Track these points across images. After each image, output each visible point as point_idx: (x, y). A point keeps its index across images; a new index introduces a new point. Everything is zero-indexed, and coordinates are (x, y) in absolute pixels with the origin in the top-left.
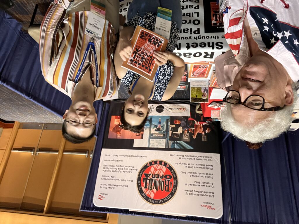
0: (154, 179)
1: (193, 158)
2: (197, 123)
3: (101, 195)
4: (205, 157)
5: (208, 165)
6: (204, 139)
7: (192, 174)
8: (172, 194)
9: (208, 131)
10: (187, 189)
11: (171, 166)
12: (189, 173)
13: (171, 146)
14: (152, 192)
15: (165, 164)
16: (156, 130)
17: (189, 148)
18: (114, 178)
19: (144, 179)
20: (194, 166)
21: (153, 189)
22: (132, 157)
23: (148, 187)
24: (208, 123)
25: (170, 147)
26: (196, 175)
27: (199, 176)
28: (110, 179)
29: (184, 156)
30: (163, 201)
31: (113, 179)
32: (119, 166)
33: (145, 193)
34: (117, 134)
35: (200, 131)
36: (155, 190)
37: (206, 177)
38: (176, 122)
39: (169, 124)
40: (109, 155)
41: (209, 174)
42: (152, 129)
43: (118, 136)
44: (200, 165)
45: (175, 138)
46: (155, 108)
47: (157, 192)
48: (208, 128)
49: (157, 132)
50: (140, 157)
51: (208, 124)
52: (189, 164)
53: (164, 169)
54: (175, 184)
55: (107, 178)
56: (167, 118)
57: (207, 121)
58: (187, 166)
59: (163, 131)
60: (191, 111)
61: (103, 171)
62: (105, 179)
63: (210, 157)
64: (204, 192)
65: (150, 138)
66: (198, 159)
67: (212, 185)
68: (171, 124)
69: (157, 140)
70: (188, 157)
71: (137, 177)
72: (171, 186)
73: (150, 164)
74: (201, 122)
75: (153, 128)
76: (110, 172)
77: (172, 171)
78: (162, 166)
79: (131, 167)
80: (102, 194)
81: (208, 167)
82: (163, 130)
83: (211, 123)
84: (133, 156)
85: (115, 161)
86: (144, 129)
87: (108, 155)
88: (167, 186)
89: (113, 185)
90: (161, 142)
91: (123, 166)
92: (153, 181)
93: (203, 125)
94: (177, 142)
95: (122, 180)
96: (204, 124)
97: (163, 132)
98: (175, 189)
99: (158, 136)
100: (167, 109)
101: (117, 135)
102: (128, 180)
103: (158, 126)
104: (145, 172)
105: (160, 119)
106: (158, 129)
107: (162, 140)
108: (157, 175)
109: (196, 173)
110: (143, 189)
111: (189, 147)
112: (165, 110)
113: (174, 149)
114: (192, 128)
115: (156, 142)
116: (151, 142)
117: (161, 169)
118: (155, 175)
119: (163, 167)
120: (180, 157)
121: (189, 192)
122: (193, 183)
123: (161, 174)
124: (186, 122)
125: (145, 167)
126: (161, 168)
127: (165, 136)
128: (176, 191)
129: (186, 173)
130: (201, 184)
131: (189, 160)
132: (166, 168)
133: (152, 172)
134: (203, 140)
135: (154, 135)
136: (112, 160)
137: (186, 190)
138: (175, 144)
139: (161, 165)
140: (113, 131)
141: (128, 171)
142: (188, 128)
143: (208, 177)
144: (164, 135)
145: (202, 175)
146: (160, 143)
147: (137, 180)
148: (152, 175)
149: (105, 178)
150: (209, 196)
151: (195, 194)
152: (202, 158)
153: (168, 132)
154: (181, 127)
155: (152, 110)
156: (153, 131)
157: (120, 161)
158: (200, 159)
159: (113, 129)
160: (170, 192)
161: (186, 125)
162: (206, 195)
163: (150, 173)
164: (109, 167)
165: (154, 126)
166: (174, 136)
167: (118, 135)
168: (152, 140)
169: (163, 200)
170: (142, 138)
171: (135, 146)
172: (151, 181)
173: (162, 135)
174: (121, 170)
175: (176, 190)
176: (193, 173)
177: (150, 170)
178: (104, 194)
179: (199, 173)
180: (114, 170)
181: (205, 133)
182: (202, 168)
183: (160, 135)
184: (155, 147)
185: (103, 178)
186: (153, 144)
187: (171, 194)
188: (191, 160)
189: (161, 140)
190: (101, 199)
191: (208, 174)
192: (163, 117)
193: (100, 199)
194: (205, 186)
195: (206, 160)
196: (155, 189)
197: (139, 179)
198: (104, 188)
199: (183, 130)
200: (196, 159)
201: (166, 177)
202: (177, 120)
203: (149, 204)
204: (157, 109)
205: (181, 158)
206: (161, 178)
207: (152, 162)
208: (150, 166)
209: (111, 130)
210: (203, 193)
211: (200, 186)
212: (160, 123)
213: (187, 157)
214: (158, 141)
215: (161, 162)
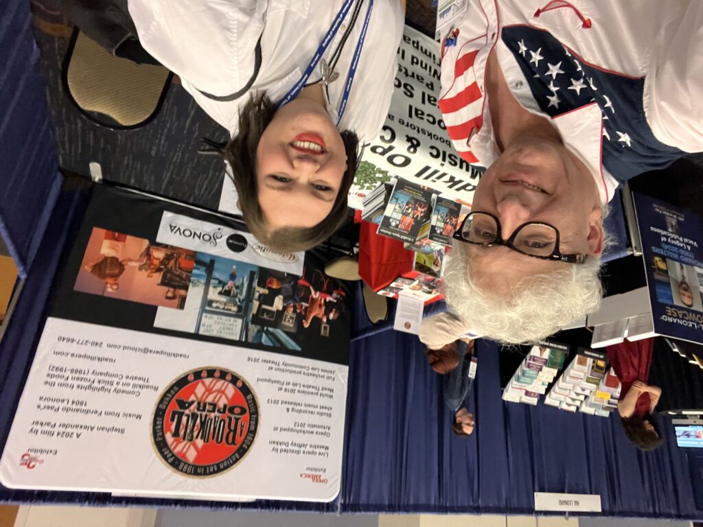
0: (201, 415)
1: (298, 369)
2: (315, 295)
3: (29, 452)
4: (322, 370)
5: (326, 389)
6: (325, 331)
7: (290, 407)
8: (242, 451)
9: (334, 315)
10: (276, 440)
11: (246, 386)
12: (286, 403)
13: (254, 338)
14: (192, 446)
15: (235, 379)
16: (220, 293)
17: (290, 348)
18: (83, 407)
19: (174, 413)
20: (297, 388)
21: (197, 437)
22: (145, 352)
23: (182, 433)
24: (336, 299)
25: (250, 340)
26: (299, 408)
27: (305, 412)
28: (67, 410)
29: (281, 364)
30: (218, 467)
31: (77, 410)
32: (101, 374)
33: (172, 448)
34: (107, 283)
35: (318, 312)
36: (200, 443)
37: (318, 413)
38: (270, 283)
39: (255, 284)
40: (73, 341)
41: (326, 408)
42: (211, 289)
43: (109, 290)
44: (309, 387)
45: (265, 320)
46: (225, 238)
47: (204, 447)
48: (334, 310)
49: (224, 299)
50: (169, 354)
51: (335, 301)
52: (289, 384)
53: (231, 390)
54: (252, 428)
55: (56, 405)
56: (253, 270)
57: (335, 295)
58: (284, 387)
59: (239, 300)
60: (305, 264)
61: (46, 383)
62: (48, 407)
63: (331, 372)
64: (311, 446)
65: (203, 310)
66: (308, 374)
67: (327, 430)
68: (259, 285)
69: (221, 319)
70: (288, 368)
71: (156, 407)
72: (241, 431)
73: (194, 376)
74: (323, 294)
75: (215, 287)
76: (69, 389)
77: (249, 397)
78: (226, 383)
79: (140, 379)
80: (36, 451)
81: (325, 392)
82: (239, 296)
83: (341, 299)
84: (151, 351)
85: (92, 358)
86: (191, 286)
87: (68, 340)
88: (232, 434)
89: (77, 426)
90: (230, 325)
91: (116, 376)
92: (199, 419)
93: (325, 300)
94: (267, 329)
95: (106, 413)
96: (327, 300)
97: (237, 300)
98: (250, 438)
99: (224, 309)
100: (254, 247)
101: (105, 287)
102: (125, 415)
103: (226, 284)
104: (179, 396)
105: (234, 267)
106: (225, 290)
107: (232, 319)
108: (210, 404)
109: (299, 404)
110: (169, 438)
111: (292, 344)
112: (248, 249)
113: (259, 346)
114: (305, 305)
115: (219, 323)
116: (204, 320)
117: (221, 392)
118: (205, 405)
119: (227, 386)
120: (271, 365)
121: (279, 447)
122: (291, 426)
123: (221, 405)
124: (293, 288)
125: (182, 382)
126: (223, 388)
127: (242, 312)
128: (252, 445)
129: (280, 402)
130: (307, 428)
131: (289, 373)
132: (234, 389)
133: (199, 396)
134: (322, 333)
135: (214, 305)
136: (80, 356)
137: (274, 443)
138: (264, 335)
139: (222, 381)
140: (93, 271)
141: (130, 388)
142: (297, 302)
143: (322, 414)
144: (240, 308)
145: (311, 409)
146: (228, 326)
147: (153, 416)
148: (195, 404)
149: (50, 404)
150: (320, 454)
151: (293, 451)
152: (316, 372)
153: (250, 304)
154: (281, 297)
155: (218, 240)
156: (213, 294)
157: (106, 360)
158: (311, 374)
159: (95, 266)
160: (237, 447)
161: (291, 294)
162: (313, 453)
163: (192, 398)
164: (68, 374)
165: (217, 282)
166: (263, 315)
167: (109, 286)
168: (209, 315)
169: (218, 465)
170: (181, 306)
171: (158, 323)
172: (192, 419)
173: (235, 309)
174: (108, 387)
175: (252, 442)
176: (295, 404)
177: (193, 392)
178: (42, 451)
179: (306, 405)
180: (87, 384)
181: (328, 319)
182: (312, 393)
183: (230, 308)
184: (214, 333)
185: (43, 404)
186: (210, 326)
187: (238, 451)
188: (293, 374)
189: (230, 320)
190: (31, 465)
191: (323, 407)
192: (241, 265)
193: (25, 467)
194: (315, 433)
195: (323, 377)
196: (202, 438)
197: (159, 413)
198: (43, 432)
199: (285, 305)
200: (304, 373)
201: (231, 410)
202: (275, 280)
203: (178, 477)
204: (231, 241)
205: (272, 368)
206: (219, 411)
207: (201, 372)
208: (194, 380)
209: (86, 267)
210: (308, 449)
211: (304, 432)
212: (233, 277)
213: (285, 368)
214: (224, 321)
215: (223, 374)
